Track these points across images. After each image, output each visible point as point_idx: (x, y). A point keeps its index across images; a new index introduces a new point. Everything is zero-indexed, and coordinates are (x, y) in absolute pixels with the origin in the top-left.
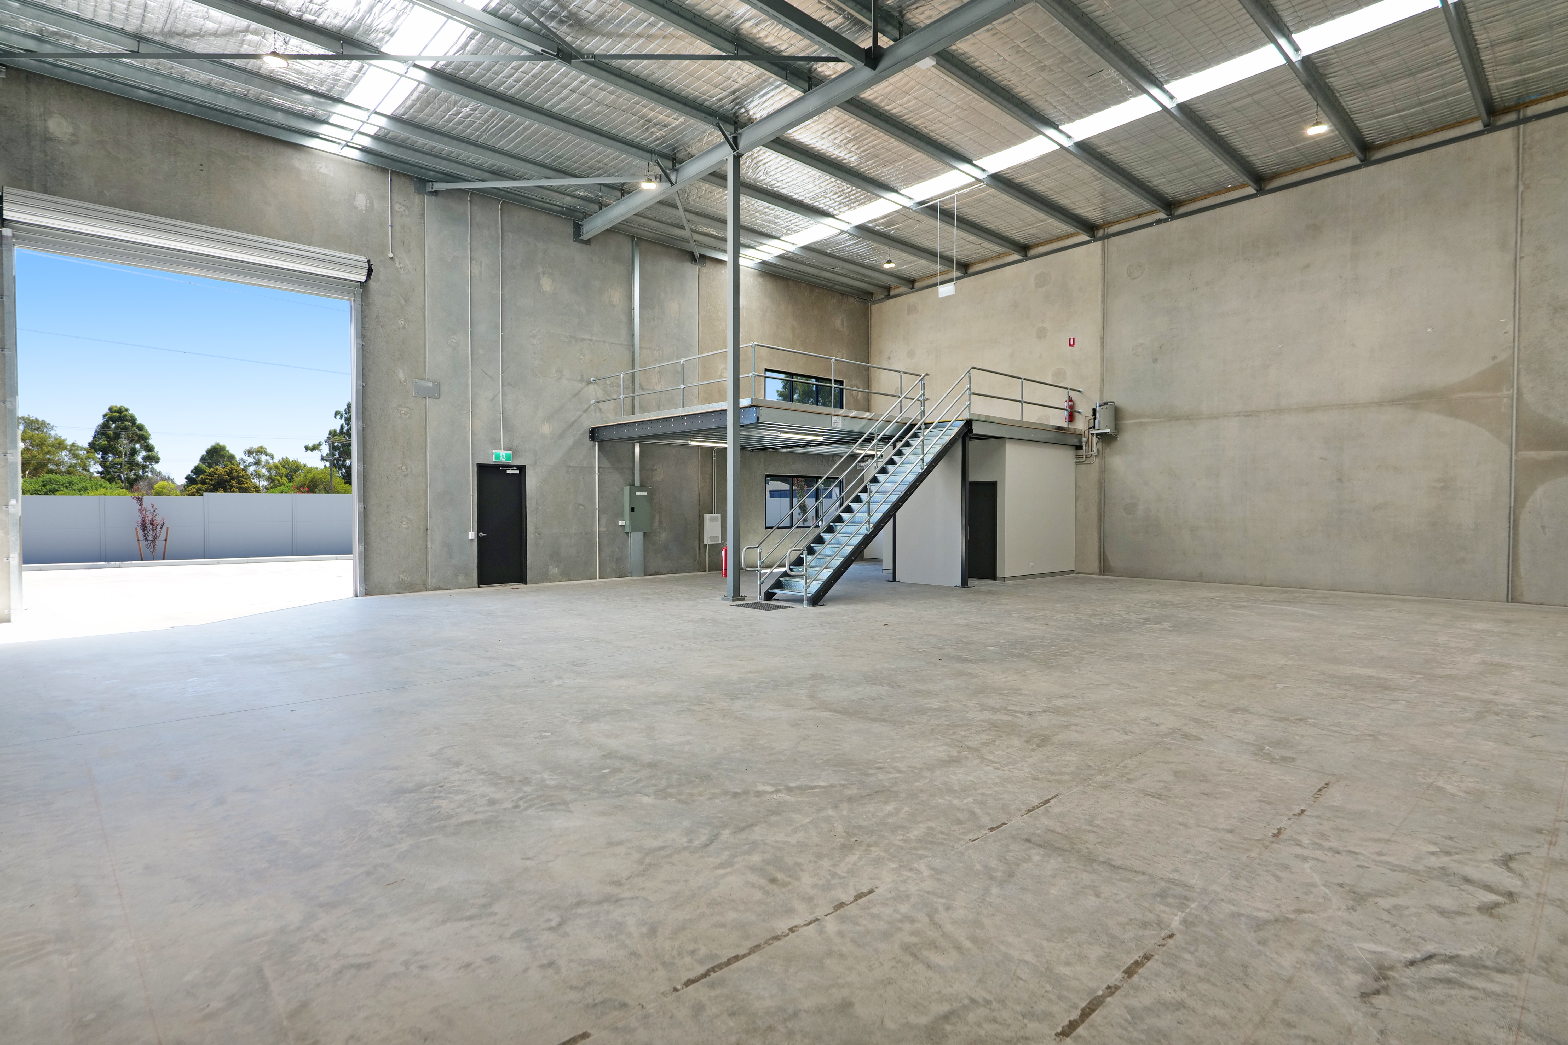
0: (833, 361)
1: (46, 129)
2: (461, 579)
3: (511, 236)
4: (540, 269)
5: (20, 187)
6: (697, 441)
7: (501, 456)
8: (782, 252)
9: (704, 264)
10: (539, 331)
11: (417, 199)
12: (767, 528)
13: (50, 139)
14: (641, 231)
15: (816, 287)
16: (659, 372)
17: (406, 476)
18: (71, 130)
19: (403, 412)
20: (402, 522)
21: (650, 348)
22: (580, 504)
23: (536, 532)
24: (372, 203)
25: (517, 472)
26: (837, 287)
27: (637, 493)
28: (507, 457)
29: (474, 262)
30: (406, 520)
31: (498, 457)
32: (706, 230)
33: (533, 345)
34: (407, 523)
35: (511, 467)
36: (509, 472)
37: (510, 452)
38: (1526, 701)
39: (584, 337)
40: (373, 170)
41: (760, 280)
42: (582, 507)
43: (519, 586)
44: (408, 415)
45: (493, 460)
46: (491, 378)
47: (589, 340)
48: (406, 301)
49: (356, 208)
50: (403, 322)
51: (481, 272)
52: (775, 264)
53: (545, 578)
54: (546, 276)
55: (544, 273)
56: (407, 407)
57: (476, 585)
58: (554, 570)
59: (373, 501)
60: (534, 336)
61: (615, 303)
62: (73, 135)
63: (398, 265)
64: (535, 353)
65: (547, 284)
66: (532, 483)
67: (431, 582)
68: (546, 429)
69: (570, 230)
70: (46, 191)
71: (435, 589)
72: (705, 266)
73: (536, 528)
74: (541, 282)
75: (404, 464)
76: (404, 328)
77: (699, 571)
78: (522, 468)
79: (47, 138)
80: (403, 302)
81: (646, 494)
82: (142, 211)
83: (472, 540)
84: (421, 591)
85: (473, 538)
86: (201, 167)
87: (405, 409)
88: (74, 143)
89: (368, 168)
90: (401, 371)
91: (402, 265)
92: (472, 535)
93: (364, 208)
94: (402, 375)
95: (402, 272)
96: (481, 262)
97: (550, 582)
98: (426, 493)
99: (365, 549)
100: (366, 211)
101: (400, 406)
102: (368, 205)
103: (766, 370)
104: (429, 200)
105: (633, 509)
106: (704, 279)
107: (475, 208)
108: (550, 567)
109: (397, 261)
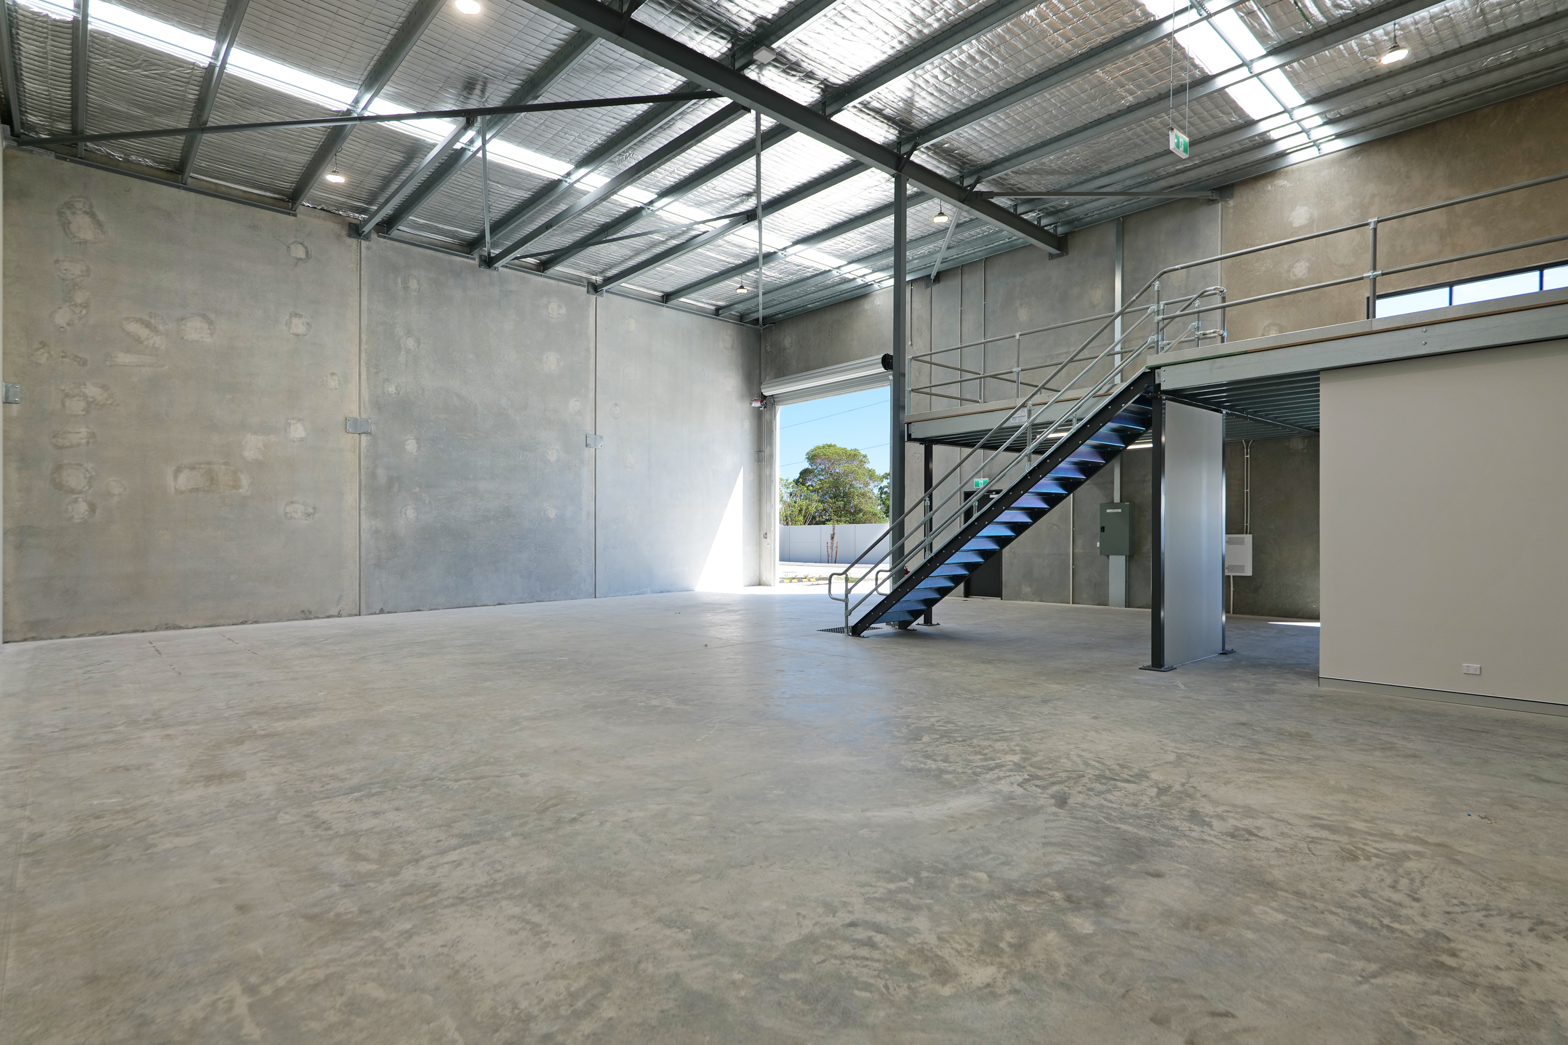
1: (784, 345)
3: (993, 285)
4: (1018, 303)
5: (775, 378)
11: (927, 292)
13: (785, 349)
18: (791, 341)
19: (916, 457)
22: (1054, 524)
27: (1108, 511)
29: (964, 323)
31: (979, 484)
35: (994, 493)
38: (136, 736)
39: (1059, 352)
42: (1055, 527)
43: (996, 600)
44: (920, 459)
45: (976, 488)
47: (1065, 353)
48: (919, 373)
51: (969, 328)
53: (1018, 596)
54: (1023, 306)
55: (1021, 305)
56: (919, 453)
57: (963, 595)
58: (1026, 589)
61: (1096, 303)
63: (915, 349)
65: (1023, 313)
70: (783, 375)
72: (1233, 198)
74: (1019, 314)
80: (918, 375)
81: (1120, 510)
82: (809, 371)
88: (791, 346)
91: (917, 347)
96: (969, 320)
97: (1023, 600)
101: (915, 453)
104: (936, 288)
105: (1103, 529)
106: (1231, 216)
107: (965, 277)
108: (1023, 586)
109: (914, 345)
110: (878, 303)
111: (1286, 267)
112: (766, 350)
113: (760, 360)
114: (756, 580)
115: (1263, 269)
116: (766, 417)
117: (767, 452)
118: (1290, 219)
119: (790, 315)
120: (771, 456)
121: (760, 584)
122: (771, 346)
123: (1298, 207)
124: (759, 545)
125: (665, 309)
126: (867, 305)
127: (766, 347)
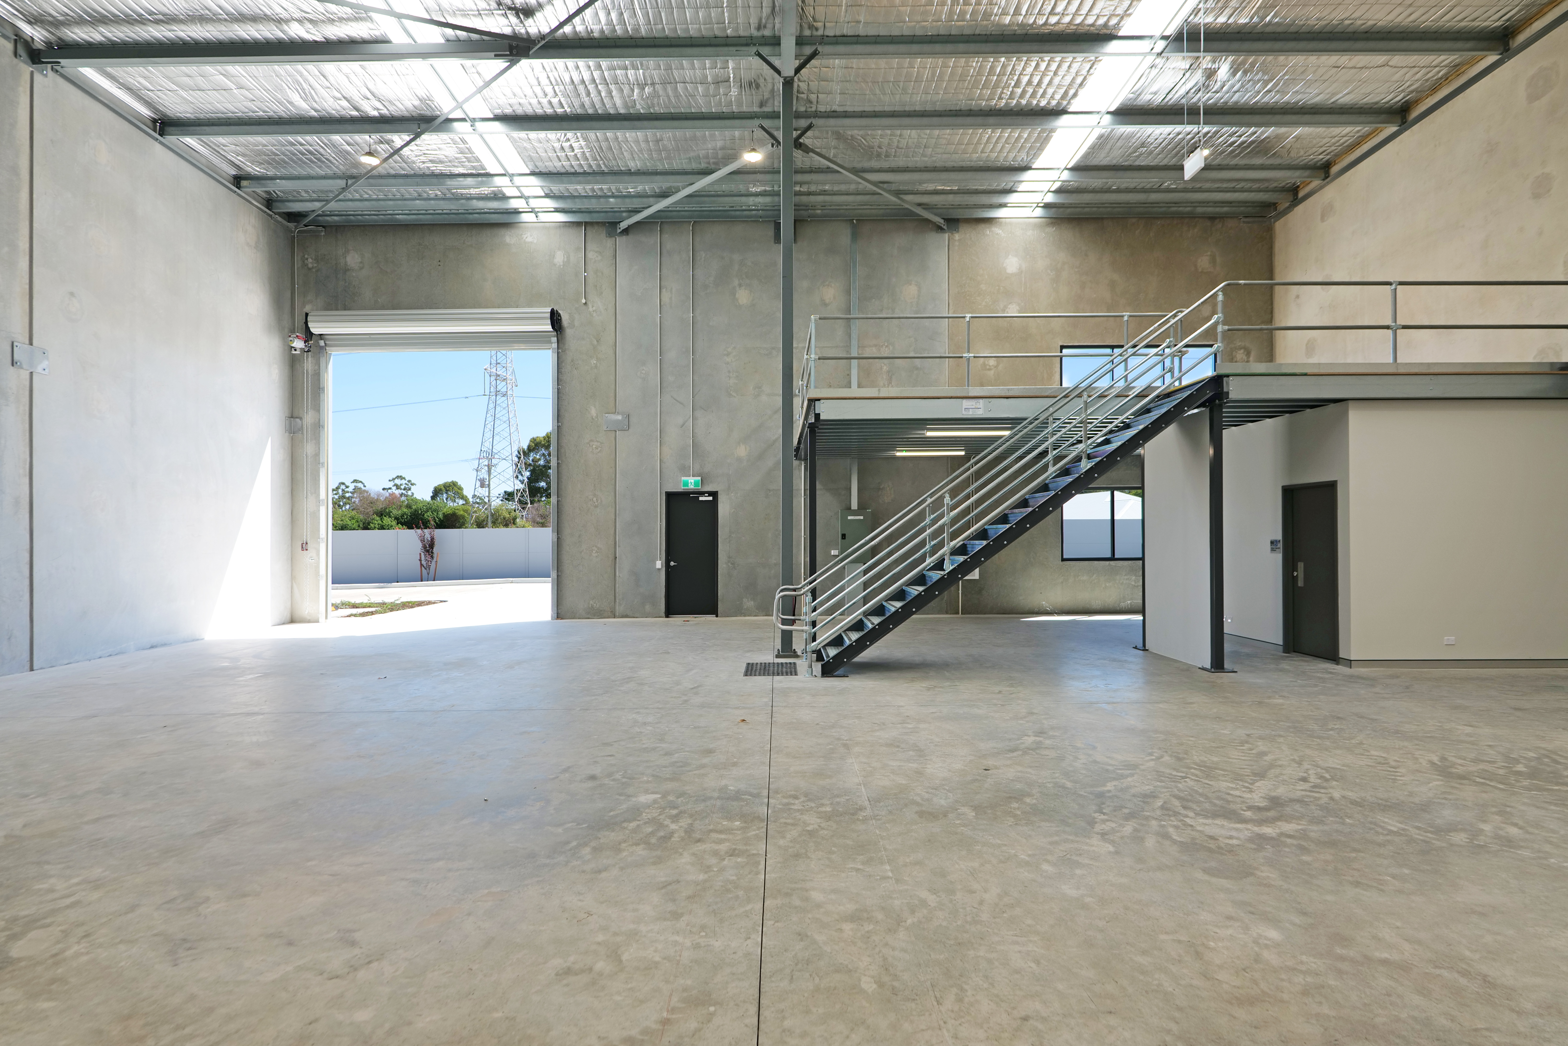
0: (1126, 318)
1: (346, 264)
2: (648, 607)
3: (704, 255)
4: (736, 282)
5: (332, 310)
6: (907, 451)
7: (691, 483)
8: (1057, 185)
9: (957, 230)
10: (735, 348)
11: (609, 242)
12: (1063, 560)
13: (348, 270)
14: (860, 211)
15: (1157, 218)
16: (888, 372)
17: (596, 507)
18: (360, 260)
19: (594, 446)
20: (592, 550)
21: (875, 346)
23: (729, 562)
24: (568, 258)
25: (711, 498)
26: (1200, 210)
27: (849, 518)
28: (696, 484)
29: (664, 290)
30: (596, 549)
31: (686, 484)
32: (931, 187)
33: (728, 363)
34: (597, 552)
35: (702, 493)
36: (701, 499)
37: (699, 478)
40: (569, 226)
41: (1051, 230)
43: (711, 618)
44: (599, 449)
45: (681, 488)
46: (681, 403)
48: (598, 341)
49: (555, 265)
50: (595, 362)
51: (671, 298)
52: (1059, 204)
53: (739, 611)
54: (743, 288)
55: (740, 285)
56: (598, 442)
57: (664, 615)
58: (749, 603)
59: (567, 531)
60: (728, 355)
61: (827, 301)
62: (361, 262)
63: (591, 309)
64: (729, 372)
65: (743, 297)
66: (724, 509)
67: (619, 609)
68: (742, 451)
69: (771, 233)
70: (345, 308)
71: (623, 617)
72: (958, 232)
73: (729, 557)
74: (737, 296)
75: (595, 495)
76: (596, 367)
77: (947, 613)
78: (714, 494)
79: (346, 270)
80: (595, 342)
81: (862, 518)
82: (400, 309)
83: (659, 569)
84: (609, 617)
85: (660, 567)
86: (439, 263)
87: (596, 443)
88: (361, 268)
89: (566, 226)
90: (593, 408)
91: (594, 308)
92: (659, 564)
93: (562, 264)
94: (593, 412)
95: (594, 314)
96: (672, 289)
97: (745, 616)
98: (615, 522)
99: (558, 576)
100: (564, 265)
101: (592, 441)
102: (565, 260)
103: (1062, 347)
104: (621, 241)
105: (844, 536)
106: (956, 248)
107: (666, 236)
108: (745, 600)
109: (590, 305)
110: (529, 239)
111: (1002, 306)
112: (305, 265)
113: (293, 278)
114: (287, 615)
115: (984, 303)
116: (308, 364)
117: (309, 418)
118: (1005, 265)
119: (361, 221)
120: (318, 426)
121: (292, 621)
122: (317, 260)
123: (1010, 256)
124: (292, 560)
125: (158, 146)
126: (509, 237)
127: (304, 260)
